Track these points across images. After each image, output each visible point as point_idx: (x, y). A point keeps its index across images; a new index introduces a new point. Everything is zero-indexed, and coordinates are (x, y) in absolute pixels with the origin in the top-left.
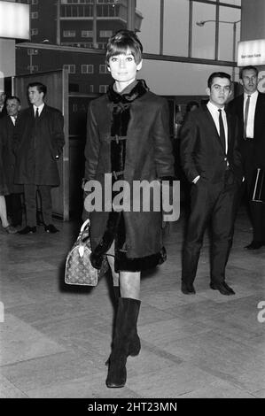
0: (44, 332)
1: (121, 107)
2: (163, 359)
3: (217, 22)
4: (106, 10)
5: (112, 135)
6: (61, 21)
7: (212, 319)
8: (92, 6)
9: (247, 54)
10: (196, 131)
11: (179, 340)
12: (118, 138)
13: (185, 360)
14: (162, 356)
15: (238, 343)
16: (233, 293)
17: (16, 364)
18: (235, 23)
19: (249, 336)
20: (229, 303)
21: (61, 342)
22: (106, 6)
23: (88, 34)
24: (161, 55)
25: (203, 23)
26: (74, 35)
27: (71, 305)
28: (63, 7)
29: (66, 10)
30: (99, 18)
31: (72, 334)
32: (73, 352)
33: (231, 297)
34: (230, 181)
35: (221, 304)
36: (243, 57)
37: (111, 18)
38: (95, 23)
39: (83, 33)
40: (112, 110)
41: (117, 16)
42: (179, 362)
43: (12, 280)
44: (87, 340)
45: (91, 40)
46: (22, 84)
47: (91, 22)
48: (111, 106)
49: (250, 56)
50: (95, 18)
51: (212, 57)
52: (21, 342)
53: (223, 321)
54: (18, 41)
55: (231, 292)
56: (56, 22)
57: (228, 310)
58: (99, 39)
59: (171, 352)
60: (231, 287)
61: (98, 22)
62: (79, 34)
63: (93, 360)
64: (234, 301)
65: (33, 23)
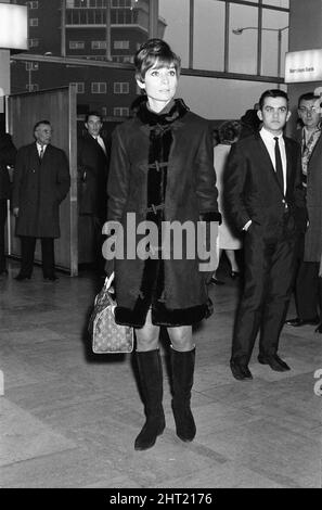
0: (48, 421)
1: (160, 129)
2: (201, 456)
3: (260, 29)
4: (121, 16)
5: (150, 162)
6: (67, 30)
7: (263, 403)
8: (105, 11)
9: (296, 68)
10: (245, 166)
11: (221, 432)
12: (158, 166)
13: (231, 458)
14: (200, 453)
15: (298, 434)
16: (288, 368)
17: (11, 465)
18: (280, 31)
19: (310, 425)
20: (283, 381)
21: (69, 435)
22: (121, 11)
23: (99, 45)
24: (191, 69)
25: (240, 31)
26: (82, 46)
27: (82, 386)
28: (69, 12)
29: (73, 16)
30: (113, 26)
31: (83, 425)
32: (86, 449)
33: (286, 374)
34: (290, 226)
35: (273, 383)
36: (292, 71)
37: (128, 25)
38: (109, 31)
39: (93, 43)
40: (148, 134)
41: (135, 22)
42: (222, 461)
43: (6, 354)
44: (102, 433)
45: (103, 52)
46: (19, 105)
47: (104, 30)
48: (146, 129)
49: (301, 71)
50: (108, 26)
51: (253, 72)
52: (18, 436)
53: (277, 406)
54: (14, 51)
55: (284, 367)
56: (60, 31)
57: (283, 391)
58: (114, 52)
59: (211, 448)
60: (284, 360)
61: (112, 29)
62: (88, 46)
63: (111, 459)
64: (291, 379)
65: (32, 32)
